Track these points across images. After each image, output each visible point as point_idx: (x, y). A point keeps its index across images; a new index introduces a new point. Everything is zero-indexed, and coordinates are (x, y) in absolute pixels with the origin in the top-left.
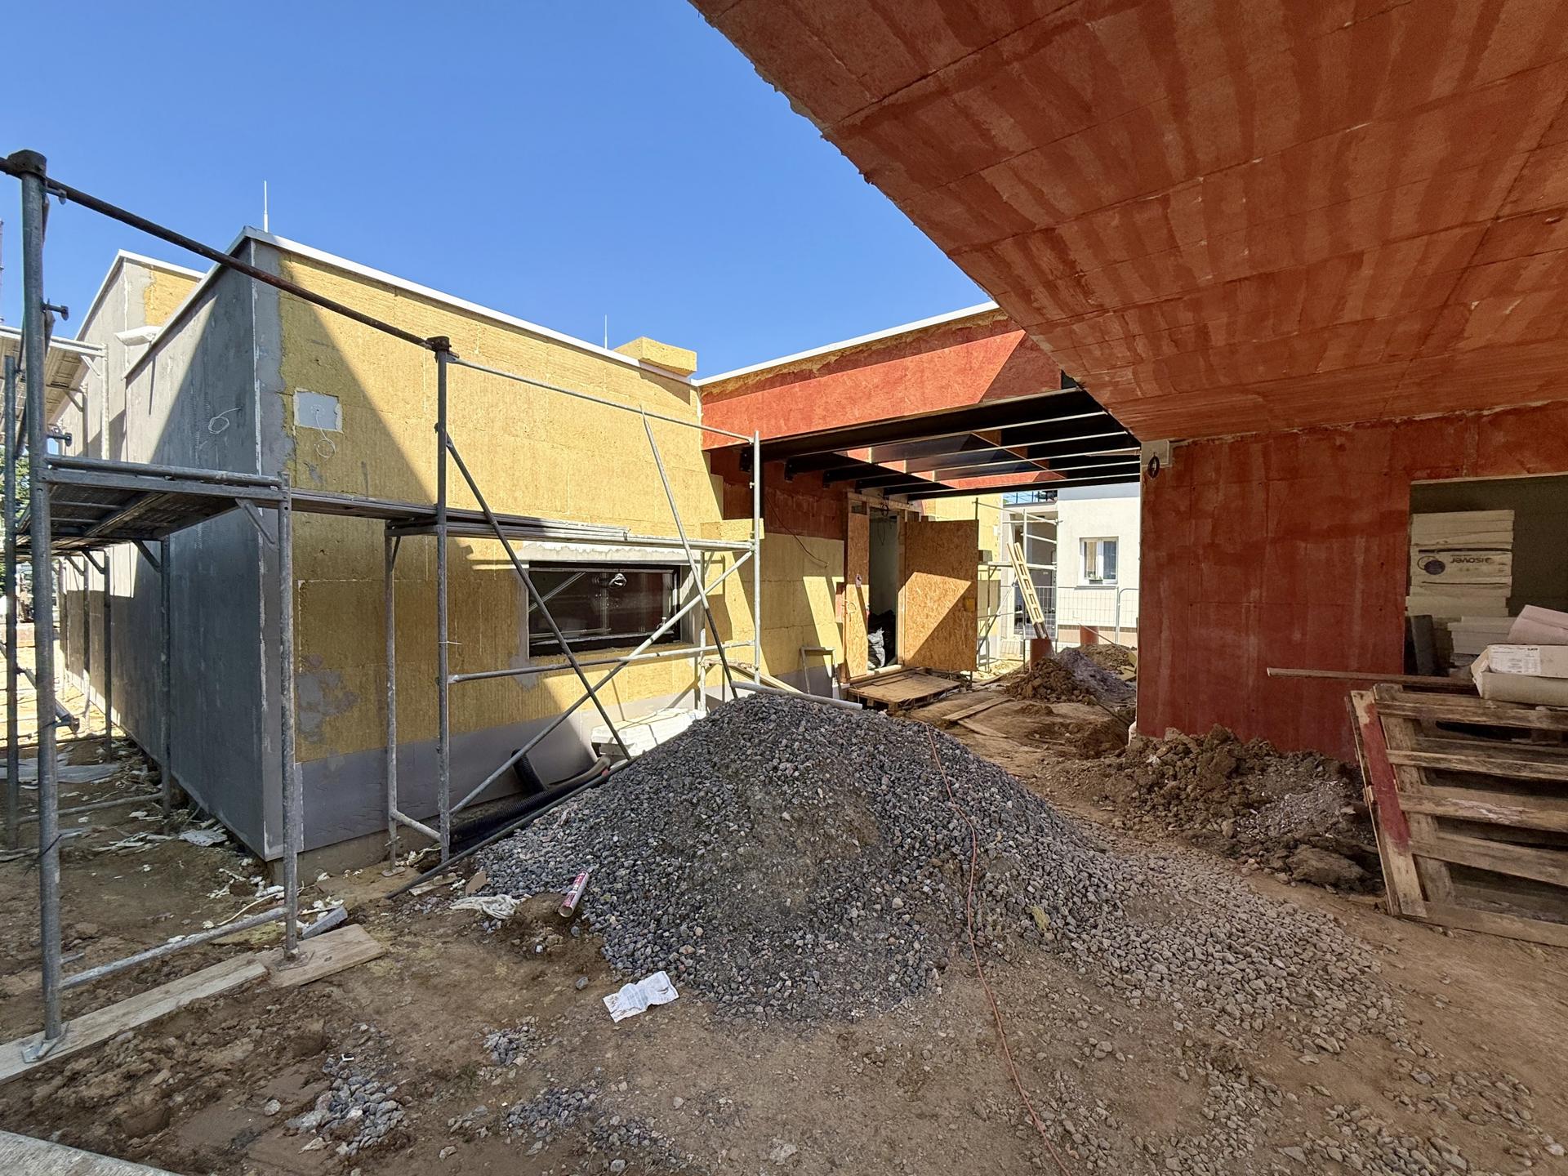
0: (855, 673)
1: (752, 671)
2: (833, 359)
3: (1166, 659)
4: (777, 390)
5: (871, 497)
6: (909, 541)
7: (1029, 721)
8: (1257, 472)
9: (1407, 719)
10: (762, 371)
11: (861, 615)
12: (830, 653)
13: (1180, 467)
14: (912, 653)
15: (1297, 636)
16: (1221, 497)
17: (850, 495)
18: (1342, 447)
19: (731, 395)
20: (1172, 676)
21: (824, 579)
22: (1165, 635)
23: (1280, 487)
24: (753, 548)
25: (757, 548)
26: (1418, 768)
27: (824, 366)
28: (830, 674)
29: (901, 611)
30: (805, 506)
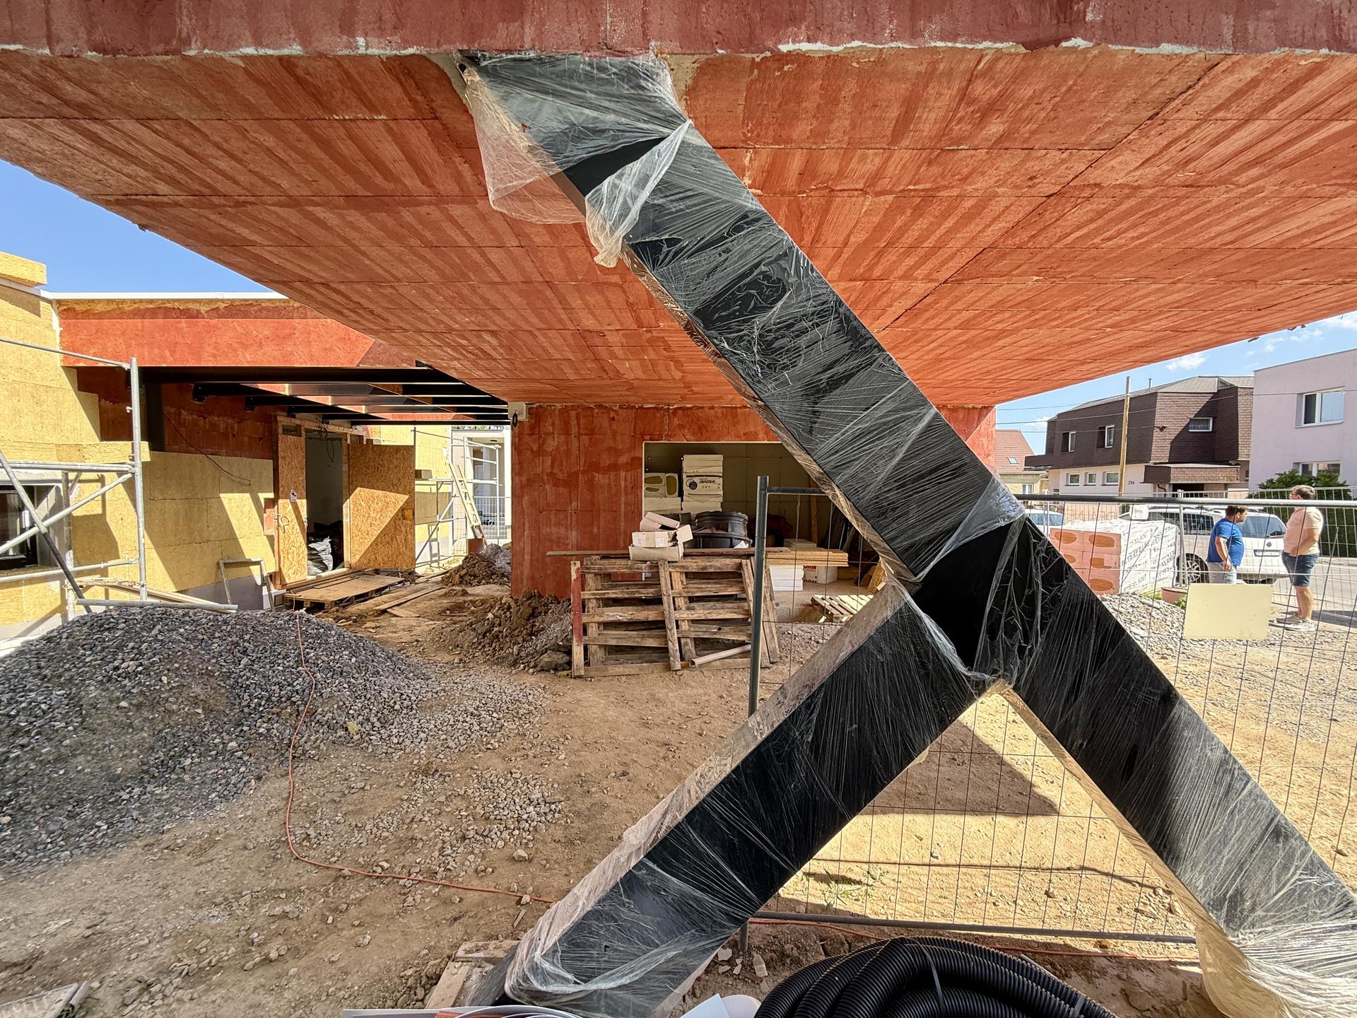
0: (291, 578)
1: (137, 587)
2: (222, 305)
3: (528, 549)
4: (160, 321)
5: (308, 422)
6: (352, 461)
7: (446, 602)
8: (574, 430)
9: (596, 574)
10: (141, 301)
11: (297, 527)
12: (258, 563)
13: (533, 421)
14: (358, 557)
15: (595, 530)
16: (556, 443)
17: (279, 418)
18: (613, 419)
19: (101, 316)
20: (531, 560)
21: (248, 495)
22: (526, 533)
23: (585, 439)
24: (133, 470)
25: (138, 470)
26: (597, 599)
27: (213, 309)
28: (259, 582)
29: (346, 521)
30: (222, 426)
